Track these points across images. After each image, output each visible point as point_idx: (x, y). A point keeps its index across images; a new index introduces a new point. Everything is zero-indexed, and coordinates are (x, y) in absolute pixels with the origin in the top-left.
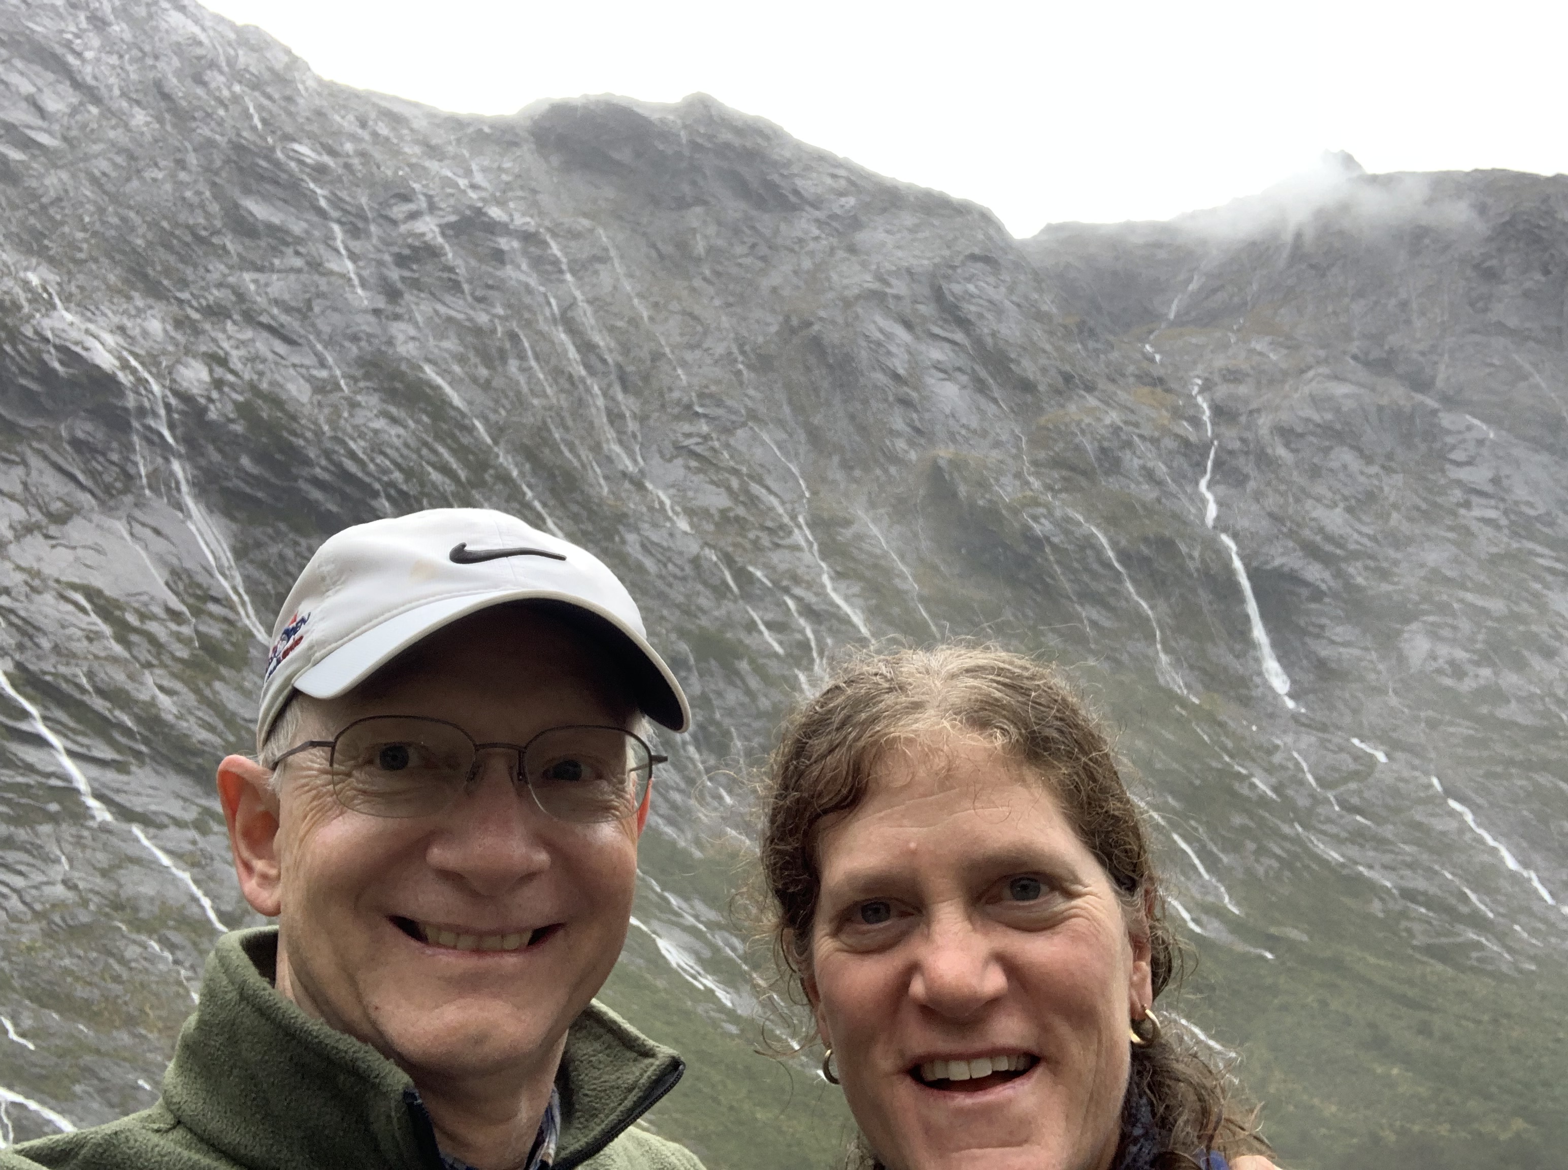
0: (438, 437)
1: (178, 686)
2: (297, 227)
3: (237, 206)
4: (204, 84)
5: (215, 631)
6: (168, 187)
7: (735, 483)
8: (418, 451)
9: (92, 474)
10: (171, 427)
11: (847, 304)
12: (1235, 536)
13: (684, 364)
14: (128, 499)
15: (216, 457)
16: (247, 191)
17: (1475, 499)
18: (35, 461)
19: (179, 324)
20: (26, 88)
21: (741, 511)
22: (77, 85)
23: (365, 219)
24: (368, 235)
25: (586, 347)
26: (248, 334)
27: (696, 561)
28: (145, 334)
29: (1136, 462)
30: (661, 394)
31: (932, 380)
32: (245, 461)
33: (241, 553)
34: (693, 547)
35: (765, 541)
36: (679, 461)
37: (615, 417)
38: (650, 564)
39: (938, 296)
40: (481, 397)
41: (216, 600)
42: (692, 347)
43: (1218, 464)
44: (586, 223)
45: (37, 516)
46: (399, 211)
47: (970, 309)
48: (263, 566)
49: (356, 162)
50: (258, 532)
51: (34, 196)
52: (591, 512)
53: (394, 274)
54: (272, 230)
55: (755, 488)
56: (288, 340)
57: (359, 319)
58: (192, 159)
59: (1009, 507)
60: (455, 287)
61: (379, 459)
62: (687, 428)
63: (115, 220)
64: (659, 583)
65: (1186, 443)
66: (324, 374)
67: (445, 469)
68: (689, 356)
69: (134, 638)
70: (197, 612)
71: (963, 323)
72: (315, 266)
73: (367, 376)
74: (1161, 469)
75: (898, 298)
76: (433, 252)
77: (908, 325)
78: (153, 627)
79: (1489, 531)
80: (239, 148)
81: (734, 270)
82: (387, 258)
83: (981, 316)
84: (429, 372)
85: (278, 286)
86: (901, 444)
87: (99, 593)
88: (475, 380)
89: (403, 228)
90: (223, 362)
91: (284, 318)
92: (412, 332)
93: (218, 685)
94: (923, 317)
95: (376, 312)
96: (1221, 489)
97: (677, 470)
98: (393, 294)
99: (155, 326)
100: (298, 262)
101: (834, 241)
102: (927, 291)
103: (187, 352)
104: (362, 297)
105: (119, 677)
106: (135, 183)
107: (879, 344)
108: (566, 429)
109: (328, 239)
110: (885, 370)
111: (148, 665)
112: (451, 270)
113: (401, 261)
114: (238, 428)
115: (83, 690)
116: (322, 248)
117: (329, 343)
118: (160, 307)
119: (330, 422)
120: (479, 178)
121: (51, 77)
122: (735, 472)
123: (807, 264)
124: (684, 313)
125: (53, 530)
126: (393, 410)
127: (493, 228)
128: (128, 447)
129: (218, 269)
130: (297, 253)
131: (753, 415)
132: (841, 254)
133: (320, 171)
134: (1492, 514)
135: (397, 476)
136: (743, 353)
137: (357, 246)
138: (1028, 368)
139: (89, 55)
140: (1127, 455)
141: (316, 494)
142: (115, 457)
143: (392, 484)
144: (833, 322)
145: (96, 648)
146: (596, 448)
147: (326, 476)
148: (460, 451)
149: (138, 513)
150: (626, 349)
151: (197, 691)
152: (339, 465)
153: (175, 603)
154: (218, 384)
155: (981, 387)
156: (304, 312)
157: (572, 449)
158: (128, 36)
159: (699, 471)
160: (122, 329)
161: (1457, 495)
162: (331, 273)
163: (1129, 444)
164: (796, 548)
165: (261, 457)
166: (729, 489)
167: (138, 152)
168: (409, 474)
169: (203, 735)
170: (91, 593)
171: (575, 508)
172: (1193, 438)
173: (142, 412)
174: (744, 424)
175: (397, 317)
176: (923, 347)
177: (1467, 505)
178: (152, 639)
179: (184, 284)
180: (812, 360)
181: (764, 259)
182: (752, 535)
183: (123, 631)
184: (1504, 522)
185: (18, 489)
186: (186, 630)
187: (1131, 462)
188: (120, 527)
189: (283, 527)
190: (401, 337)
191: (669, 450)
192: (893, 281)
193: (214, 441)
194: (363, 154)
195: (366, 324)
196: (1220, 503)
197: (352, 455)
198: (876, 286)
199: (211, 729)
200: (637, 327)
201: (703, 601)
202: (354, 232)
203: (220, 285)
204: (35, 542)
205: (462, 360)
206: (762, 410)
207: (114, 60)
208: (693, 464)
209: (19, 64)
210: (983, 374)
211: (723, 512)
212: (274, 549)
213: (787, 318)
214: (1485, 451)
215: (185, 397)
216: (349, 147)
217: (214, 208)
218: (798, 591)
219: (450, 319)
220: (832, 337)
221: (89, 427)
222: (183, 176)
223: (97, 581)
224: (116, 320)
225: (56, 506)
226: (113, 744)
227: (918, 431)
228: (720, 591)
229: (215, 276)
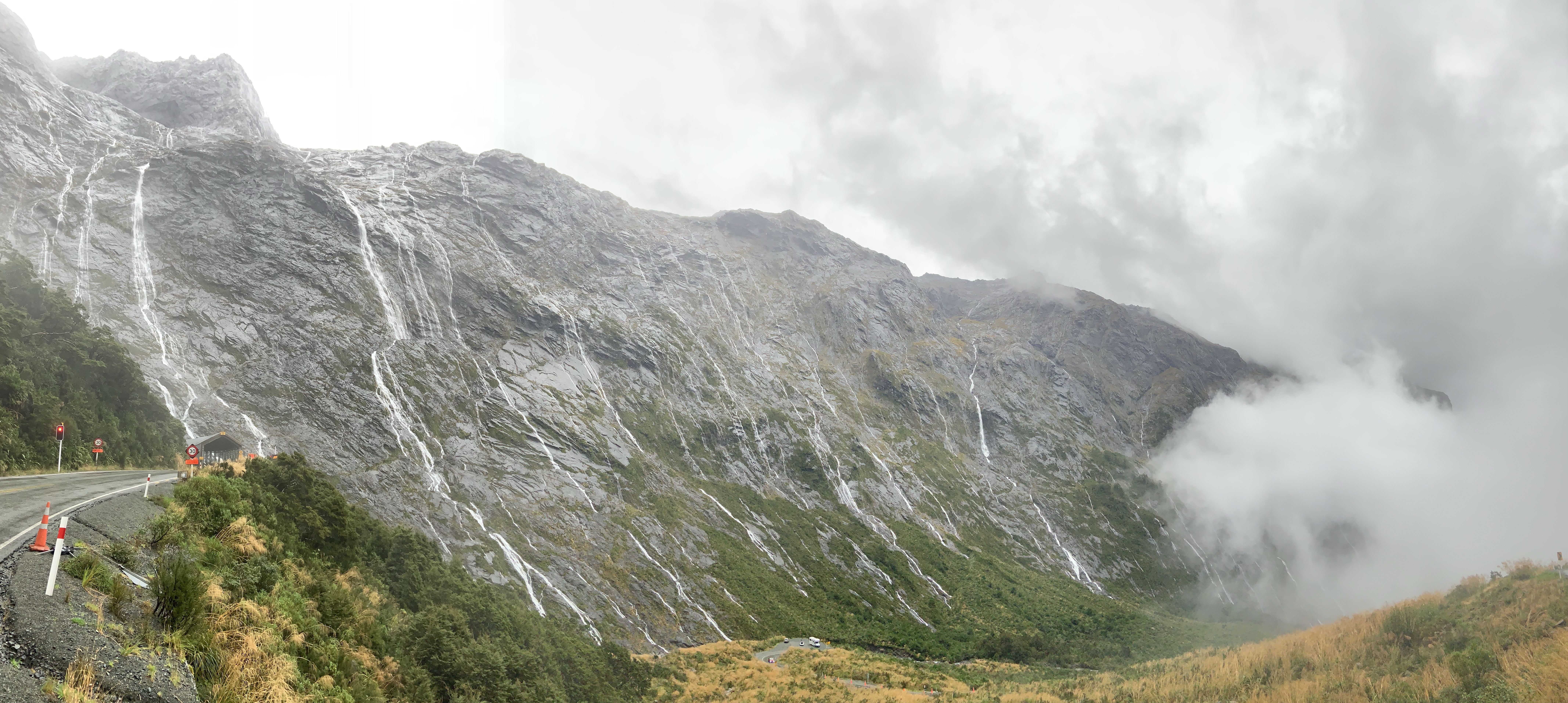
0: (673, 332)
1: (581, 422)
2: (622, 260)
3: (600, 254)
4: (589, 213)
5: (592, 402)
6: (576, 250)
7: (790, 354)
8: (666, 338)
9: (552, 349)
10: (578, 331)
11: (842, 291)
12: (979, 397)
13: (773, 308)
14: (564, 357)
15: (593, 341)
16: (604, 249)
17: (1061, 398)
18: (534, 345)
19: (580, 296)
20: (528, 223)
21: (791, 365)
22: (544, 219)
23: (649, 256)
24: (649, 261)
25: (733, 300)
26: (604, 298)
27: (772, 383)
28: (568, 300)
29: (948, 365)
30: (763, 319)
31: (873, 323)
32: (603, 343)
33: (601, 375)
34: (771, 377)
35: (800, 376)
36: (768, 345)
37: (744, 326)
38: (753, 382)
39: (880, 293)
40: (690, 318)
41: (593, 391)
42: (776, 302)
43: (977, 370)
44: (737, 255)
45: (535, 363)
46: (661, 252)
47: (892, 300)
48: (609, 380)
49: (646, 236)
50: (607, 368)
51: (531, 257)
52: (731, 361)
53: (659, 275)
54: (612, 261)
55: (798, 357)
56: (618, 299)
57: (645, 291)
58: (584, 240)
59: (898, 374)
60: (682, 278)
61: (651, 341)
62: (772, 332)
63: (558, 263)
64: (757, 390)
65: (967, 361)
66: (632, 311)
67: (676, 345)
68: (775, 306)
69: (566, 405)
70: (587, 396)
71: (888, 304)
72: (629, 273)
73: (648, 311)
74: (957, 368)
75: (863, 291)
76: (674, 266)
77: (866, 302)
78: (572, 401)
79: (1063, 410)
80: (601, 234)
81: (797, 275)
82: (656, 269)
83: (896, 303)
84: (671, 309)
85: (615, 281)
86: (858, 345)
87: (555, 389)
88: (689, 312)
89: (663, 258)
90: (596, 308)
91: (617, 292)
92: (665, 295)
93: (594, 422)
94: (873, 300)
95: (651, 288)
96: (977, 379)
97: (767, 348)
98: (658, 281)
99: (572, 297)
100: (623, 272)
101: (840, 268)
102: (875, 291)
103: (583, 305)
104: (646, 283)
105: (562, 419)
106: (564, 250)
107: (853, 307)
108: (724, 330)
109: (634, 264)
110: (855, 317)
111: (571, 415)
112: (681, 272)
113: (662, 269)
114: (600, 331)
115: (551, 423)
116: (632, 267)
117: (634, 300)
118: (573, 291)
119: (634, 328)
120: (694, 239)
121: (536, 218)
122: (790, 350)
123: (828, 275)
124: (775, 289)
125: (540, 368)
126: (657, 323)
127: (699, 257)
128: (563, 339)
129: (593, 276)
130: (622, 269)
131: (799, 329)
132: (842, 273)
133: (631, 240)
134: (1065, 404)
135: (658, 347)
136: (798, 306)
137: (645, 265)
138: (912, 323)
139: (549, 209)
140: (945, 361)
141: (628, 354)
142: (559, 342)
143: (655, 350)
144: (836, 297)
145: (554, 408)
146: (736, 338)
147: (632, 347)
148: (682, 338)
149: (566, 362)
150: (750, 302)
151: (587, 424)
152: (636, 343)
153: (580, 393)
154: (593, 316)
155: (893, 329)
156: (624, 289)
157: (726, 338)
158: (561, 201)
159: (776, 348)
160: (561, 299)
161: (1056, 396)
162: (635, 275)
163: (946, 357)
164: (812, 380)
165: (609, 341)
166: (787, 356)
167: (565, 239)
168: (662, 346)
169: (589, 440)
170: (553, 390)
171: (726, 360)
172: (969, 359)
173: (568, 327)
174: (795, 332)
175: (660, 290)
176: (871, 311)
177: (1058, 400)
178: (572, 406)
179: (581, 282)
180: (826, 310)
181: (810, 272)
182: (795, 374)
183: (563, 403)
184: (1068, 408)
185: (529, 355)
186: (583, 402)
187: (946, 364)
188: (561, 366)
189: (615, 365)
190: (661, 297)
191: (764, 340)
192: (862, 285)
193: (592, 336)
194: (648, 233)
195: (648, 292)
196: (975, 384)
197: (642, 340)
198: (856, 286)
199: (591, 437)
200: (755, 294)
201: (773, 398)
202: (644, 260)
203: (594, 282)
204: (534, 373)
205: (683, 304)
206: (803, 327)
207: (557, 209)
208: (774, 345)
209: (524, 215)
210: (894, 324)
211: (784, 365)
212: (613, 374)
213: (818, 294)
214: (1067, 382)
215: (582, 321)
216: (643, 230)
217: (592, 255)
218: (811, 397)
219: (680, 290)
220: (834, 302)
221: (551, 333)
222: (581, 245)
223: (554, 385)
224: (559, 296)
225: (541, 360)
226: (560, 442)
227: (865, 341)
228: (781, 395)
229: (593, 279)
